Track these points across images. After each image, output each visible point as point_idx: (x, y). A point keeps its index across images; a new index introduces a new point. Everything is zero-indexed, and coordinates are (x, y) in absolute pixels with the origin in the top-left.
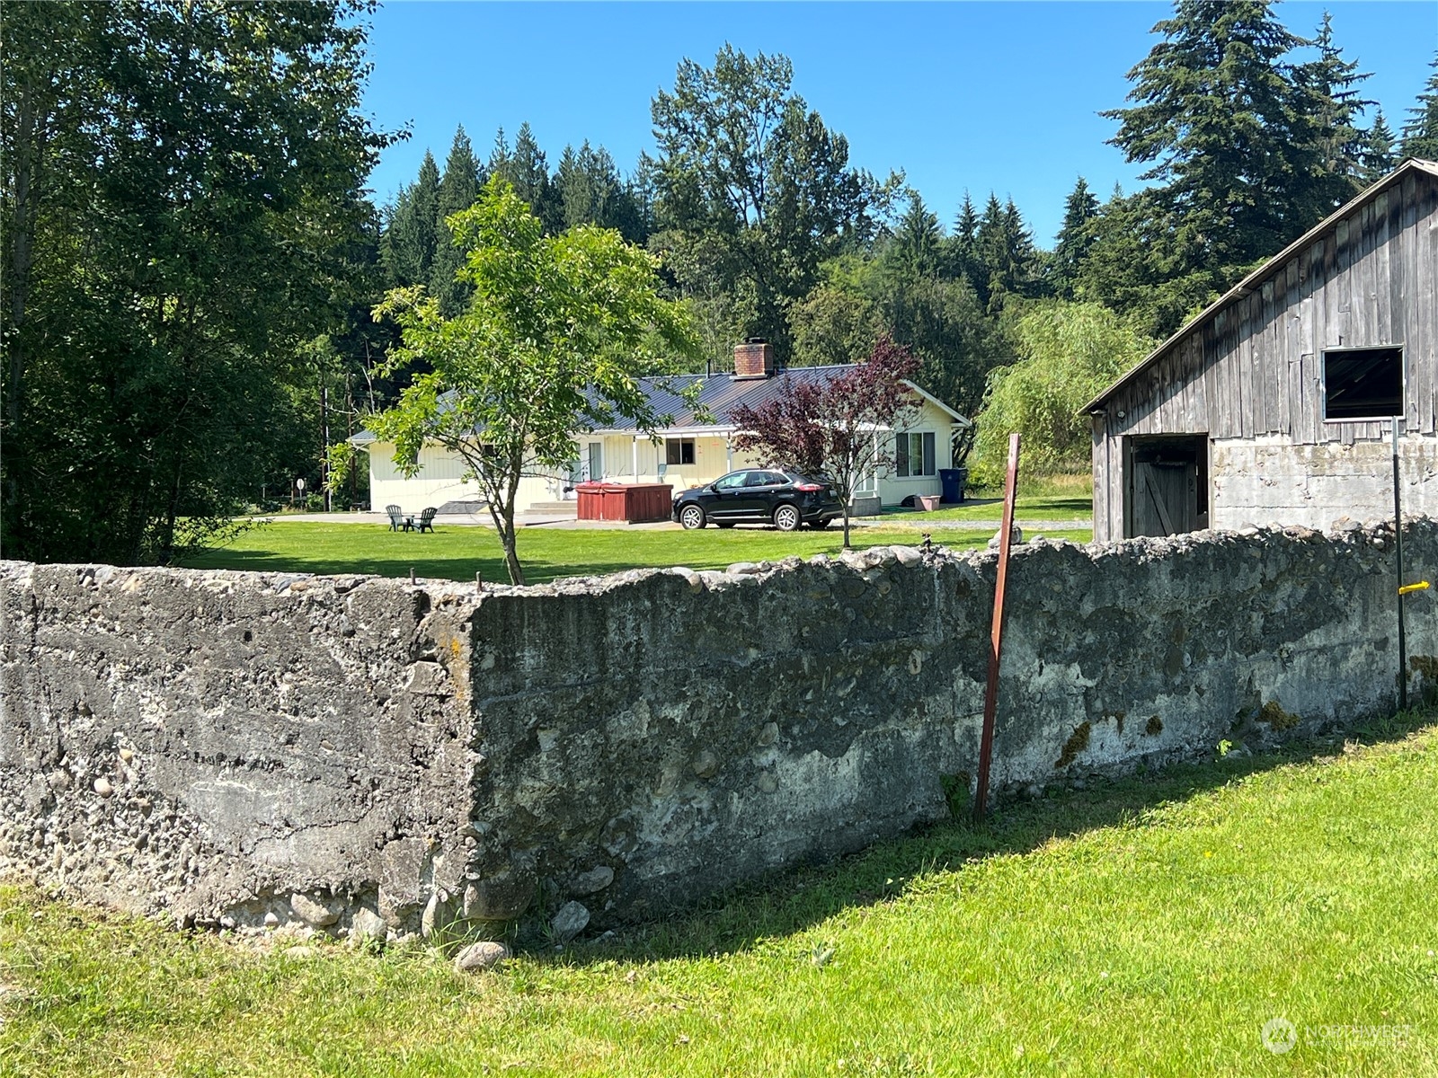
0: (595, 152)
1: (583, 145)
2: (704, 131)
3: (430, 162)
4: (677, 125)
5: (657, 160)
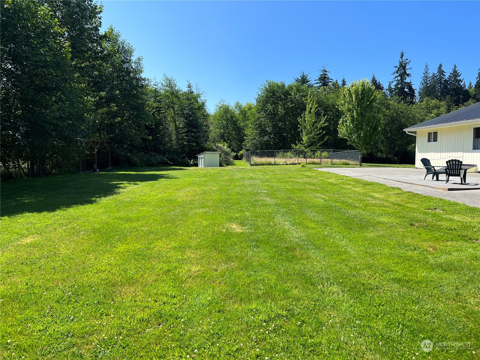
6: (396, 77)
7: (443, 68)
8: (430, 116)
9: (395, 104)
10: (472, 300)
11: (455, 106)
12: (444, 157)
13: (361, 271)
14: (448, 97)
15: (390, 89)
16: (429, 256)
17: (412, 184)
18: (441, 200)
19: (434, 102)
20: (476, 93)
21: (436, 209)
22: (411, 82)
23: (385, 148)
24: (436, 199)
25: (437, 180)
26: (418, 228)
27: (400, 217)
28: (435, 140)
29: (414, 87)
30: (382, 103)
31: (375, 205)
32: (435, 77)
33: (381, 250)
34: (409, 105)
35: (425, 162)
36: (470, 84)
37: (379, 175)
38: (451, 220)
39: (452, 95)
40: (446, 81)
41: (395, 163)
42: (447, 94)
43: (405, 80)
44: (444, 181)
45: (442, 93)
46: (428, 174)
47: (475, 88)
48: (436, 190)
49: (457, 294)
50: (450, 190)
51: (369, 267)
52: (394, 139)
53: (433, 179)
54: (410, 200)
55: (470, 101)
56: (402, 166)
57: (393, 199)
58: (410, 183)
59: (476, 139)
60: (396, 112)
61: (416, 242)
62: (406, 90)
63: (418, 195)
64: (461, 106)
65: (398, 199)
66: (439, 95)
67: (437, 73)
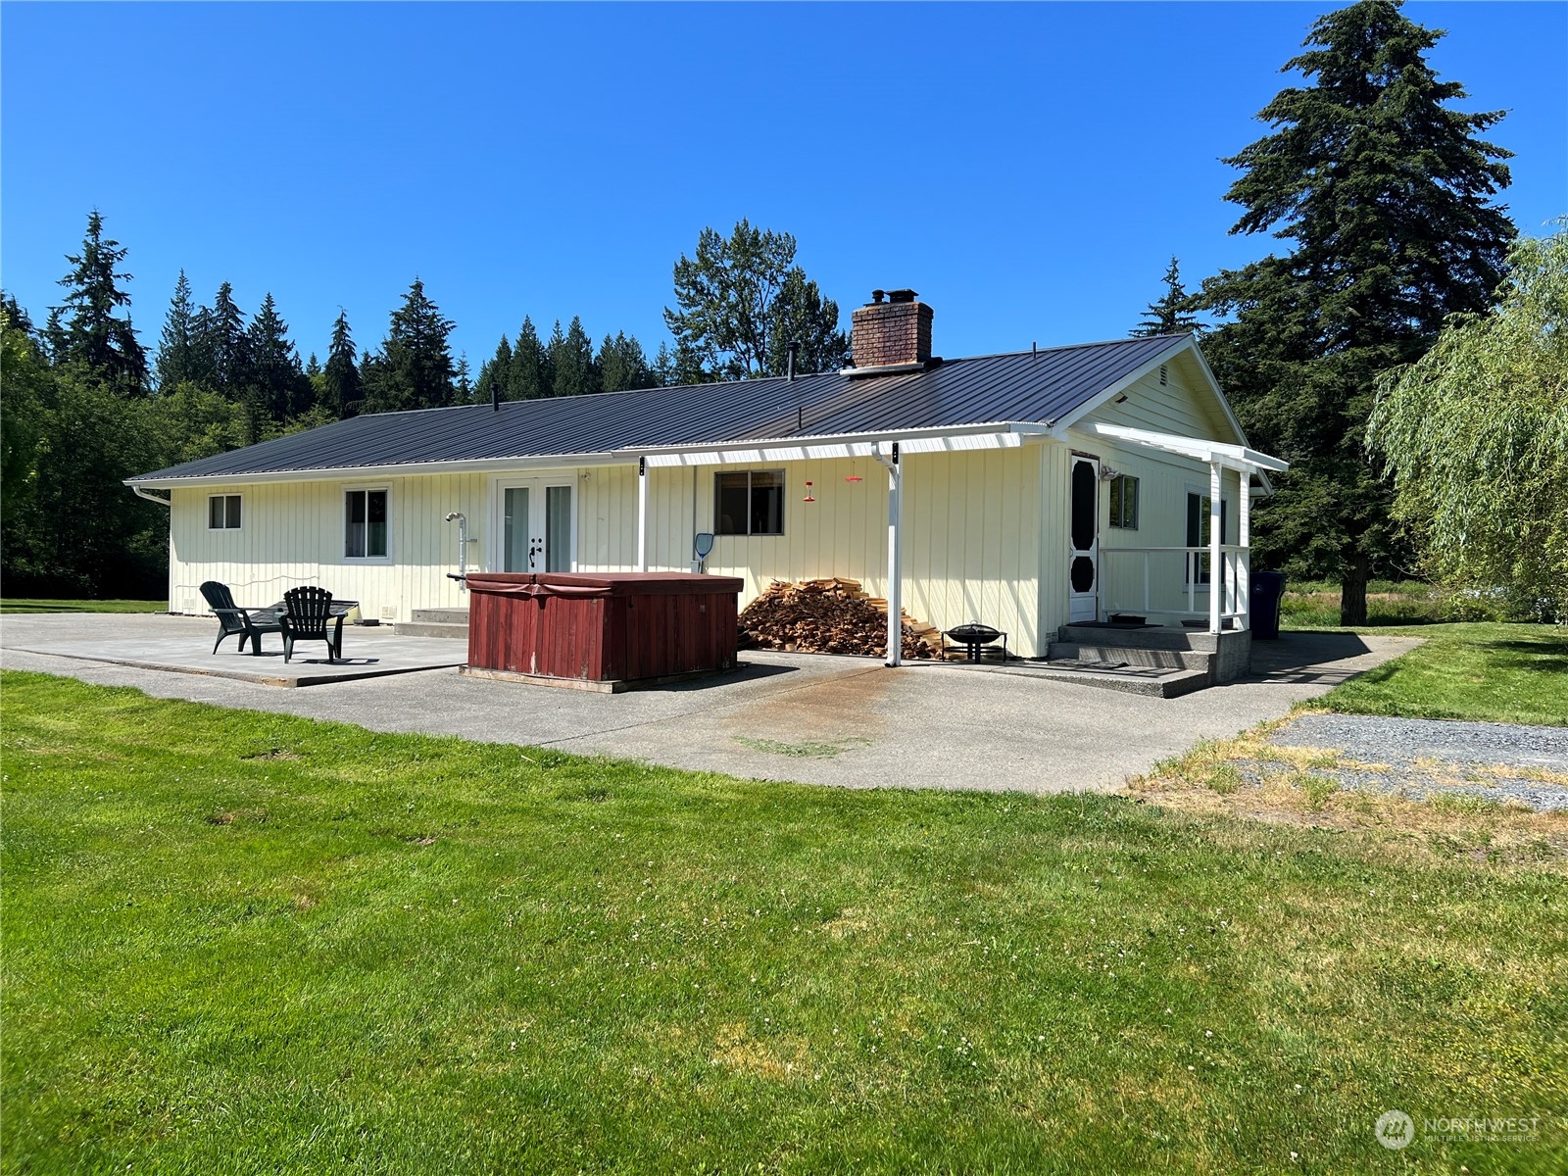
0: (628, 341)
1: (619, 334)
2: (717, 293)
3: (505, 343)
4: (695, 288)
5: (677, 314)
6: (75, 296)
7: (235, 298)
8: (197, 442)
9: (79, 388)
10: (469, 1045)
11: (272, 419)
12: (262, 579)
13: (60, 1058)
14: (252, 389)
15: (55, 332)
16: (303, 927)
17: (175, 670)
18: (287, 719)
19: (209, 399)
20: (330, 391)
21: (276, 751)
22: (130, 322)
23: (44, 541)
24: (270, 717)
25: (257, 652)
26: (239, 829)
27: (165, 798)
28: (234, 522)
29: (140, 340)
30: (28, 377)
31: (55, 763)
32: (210, 320)
33: (122, 943)
34: (129, 398)
35: (216, 594)
36: (313, 360)
37: (40, 641)
38: (333, 783)
39: (263, 386)
40: (242, 338)
41: (83, 594)
42: (250, 380)
43: (109, 311)
44: (276, 654)
45: (234, 374)
46: (227, 634)
47: (327, 373)
48: (260, 687)
49: (426, 1039)
50: (303, 682)
51: (92, 1032)
52: (76, 511)
53: (241, 649)
54: (182, 731)
55: (316, 412)
56: (122, 608)
57: (118, 731)
58: (167, 669)
59: (355, 525)
60: (83, 418)
61: (246, 882)
62: (115, 346)
63: (209, 707)
64: (290, 423)
65: (137, 730)
66: (223, 380)
67: (217, 309)
